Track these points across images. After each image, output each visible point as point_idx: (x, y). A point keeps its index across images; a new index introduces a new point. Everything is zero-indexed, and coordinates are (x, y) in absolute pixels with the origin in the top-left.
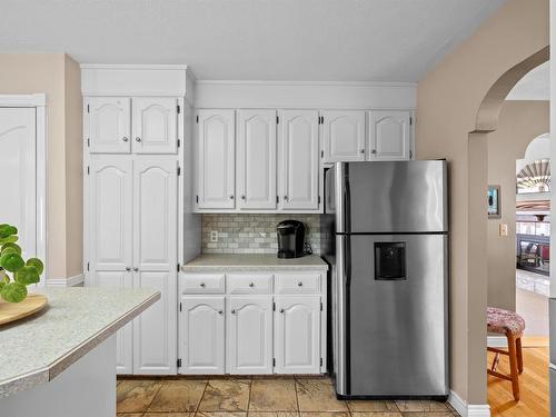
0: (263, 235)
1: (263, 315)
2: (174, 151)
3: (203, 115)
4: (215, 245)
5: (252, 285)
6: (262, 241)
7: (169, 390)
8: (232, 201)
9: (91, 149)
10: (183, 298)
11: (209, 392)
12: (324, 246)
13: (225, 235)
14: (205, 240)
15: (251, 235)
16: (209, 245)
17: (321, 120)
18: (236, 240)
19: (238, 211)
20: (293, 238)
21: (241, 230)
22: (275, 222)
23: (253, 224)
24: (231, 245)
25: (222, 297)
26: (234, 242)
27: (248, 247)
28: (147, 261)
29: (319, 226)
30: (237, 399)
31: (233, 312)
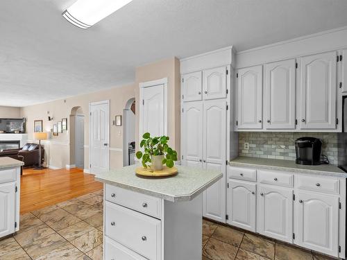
0: (283, 147)
1: (284, 201)
2: (225, 96)
3: (240, 72)
4: (247, 152)
5: (276, 180)
6: (282, 151)
7: (222, 230)
8: (261, 124)
9: (185, 100)
10: (230, 181)
11: (246, 240)
12: (342, 159)
13: (254, 146)
14: (241, 148)
15: (273, 147)
16: (243, 151)
17: (340, 58)
18: (262, 149)
19: (265, 130)
20: (310, 150)
21: (266, 142)
22: (293, 139)
23: (274, 139)
24: (258, 152)
25: (254, 184)
26: (260, 150)
27: (271, 154)
28: (210, 157)
29: (336, 142)
30: (265, 250)
31: (262, 195)
